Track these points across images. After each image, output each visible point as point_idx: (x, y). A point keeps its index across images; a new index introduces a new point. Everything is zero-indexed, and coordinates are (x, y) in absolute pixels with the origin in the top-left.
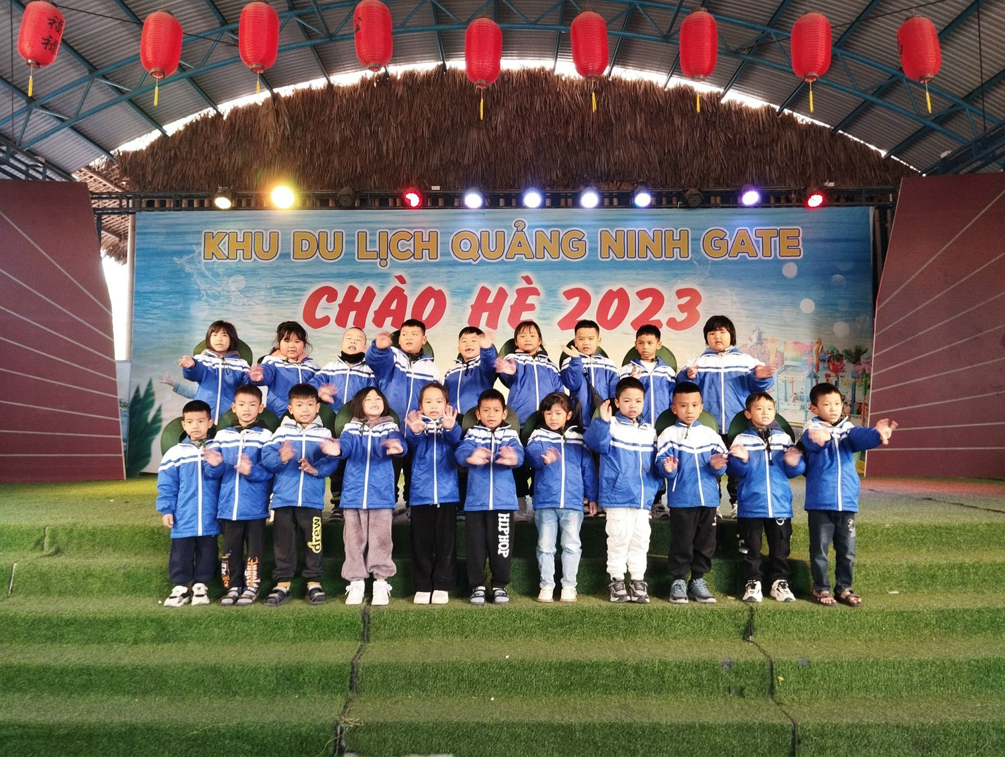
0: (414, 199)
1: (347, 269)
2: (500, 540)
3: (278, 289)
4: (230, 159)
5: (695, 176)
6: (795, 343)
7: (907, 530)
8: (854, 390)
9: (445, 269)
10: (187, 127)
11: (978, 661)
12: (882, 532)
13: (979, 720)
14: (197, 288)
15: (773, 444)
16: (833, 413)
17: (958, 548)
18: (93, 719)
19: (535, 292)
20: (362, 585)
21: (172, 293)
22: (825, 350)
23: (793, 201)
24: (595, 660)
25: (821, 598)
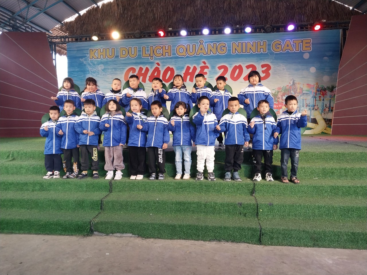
0: (162, 33)
1: (139, 61)
2: (159, 157)
3: (115, 69)
4: (102, 23)
5: (274, 21)
6: (308, 84)
7: (325, 154)
8: (330, 102)
9: (174, 60)
10: (87, 11)
11: (344, 207)
12: (315, 155)
13: (339, 231)
14: (88, 69)
15: (266, 121)
16: (293, 108)
17: (348, 162)
18: (8, 218)
19: (207, 67)
20: (112, 172)
21: (79, 71)
22: (319, 87)
23: (309, 28)
24: (189, 201)
25: (283, 180)
